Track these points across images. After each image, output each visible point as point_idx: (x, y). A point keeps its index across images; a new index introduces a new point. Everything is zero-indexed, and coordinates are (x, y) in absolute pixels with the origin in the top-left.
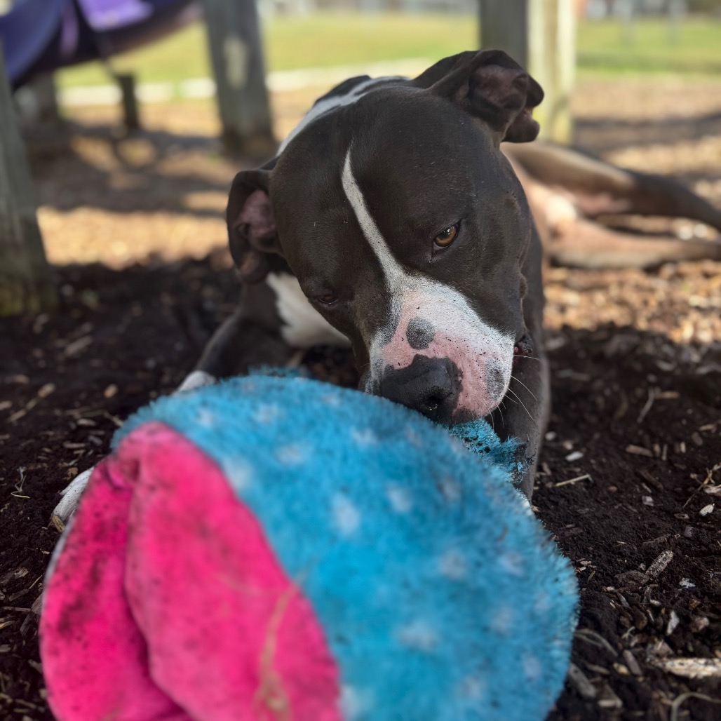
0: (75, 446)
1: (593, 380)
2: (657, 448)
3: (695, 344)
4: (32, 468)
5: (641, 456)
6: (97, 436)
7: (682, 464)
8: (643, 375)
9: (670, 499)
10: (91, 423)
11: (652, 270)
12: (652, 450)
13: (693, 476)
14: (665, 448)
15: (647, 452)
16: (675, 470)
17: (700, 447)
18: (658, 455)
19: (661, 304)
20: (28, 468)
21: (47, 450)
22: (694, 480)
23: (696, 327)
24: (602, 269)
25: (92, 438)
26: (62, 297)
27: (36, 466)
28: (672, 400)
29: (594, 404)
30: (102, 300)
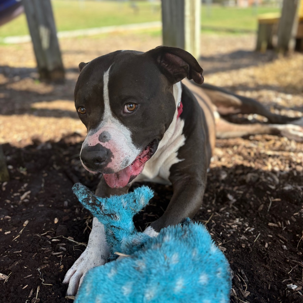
0: (57, 253)
1: (245, 193)
2: (280, 223)
4: (43, 268)
5: (274, 227)
6: (63, 246)
8: (264, 191)
10: (58, 240)
12: (278, 224)
14: (283, 223)
15: (276, 225)
17: (295, 222)
18: (280, 226)
19: (255, 154)
20: (41, 268)
21: (46, 258)
25: (61, 248)
28: (278, 202)
30: (28, 171)
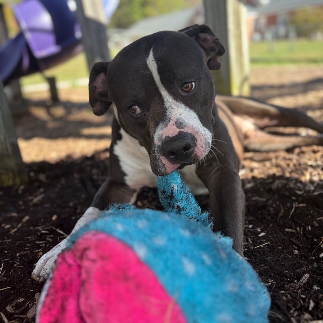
0: (41, 242)
1: (268, 200)
2: (298, 229)
3: (312, 182)
4: (22, 253)
5: (291, 233)
6: (50, 238)
7: (310, 235)
8: (289, 197)
9: (306, 251)
10: (47, 232)
11: (290, 150)
12: (296, 230)
13: (315, 240)
14: (302, 229)
15: (294, 231)
16: (307, 238)
17: (317, 227)
18: (299, 232)
19: (295, 165)
20: (20, 253)
21: (28, 245)
22: (316, 242)
23: (311, 174)
24: (268, 152)
25: (48, 239)
26: (30, 177)
27: (24, 253)
28: (303, 207)
29: (269, 211)
30: (48, 178)
